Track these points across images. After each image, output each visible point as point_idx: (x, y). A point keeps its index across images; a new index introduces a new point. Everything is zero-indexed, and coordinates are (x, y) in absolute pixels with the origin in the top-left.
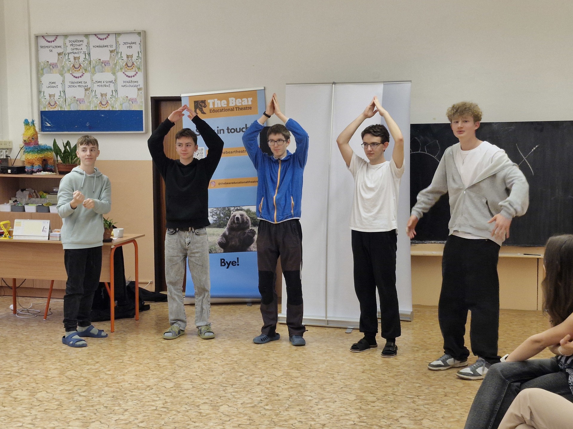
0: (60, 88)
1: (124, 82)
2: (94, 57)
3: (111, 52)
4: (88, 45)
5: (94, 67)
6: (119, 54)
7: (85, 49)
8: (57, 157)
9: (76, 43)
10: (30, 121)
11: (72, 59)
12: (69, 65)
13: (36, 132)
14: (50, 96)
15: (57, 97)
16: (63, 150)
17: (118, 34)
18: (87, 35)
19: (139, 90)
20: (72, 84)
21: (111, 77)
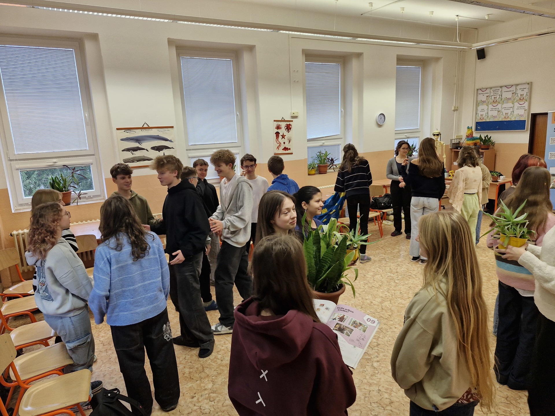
0: (486, 112)
1: (518, 107)
2: (504, 97)
3: (513, 93)
4: (501, 91)
5: (503, 101)
6: (517, 94)
7: (500, 93)
8: (481, 142)
9: (495, 91)
10: (470, 127)
11: (493, 98)
12: (491, 101)
13: (472, 132)
14: (481, 115)
15: (484, 116)
16: (484, 139)
17: (517, 85)
18: (501, 87)
19: (525, 110)
20: (492, 110)
21: (512, 105)
